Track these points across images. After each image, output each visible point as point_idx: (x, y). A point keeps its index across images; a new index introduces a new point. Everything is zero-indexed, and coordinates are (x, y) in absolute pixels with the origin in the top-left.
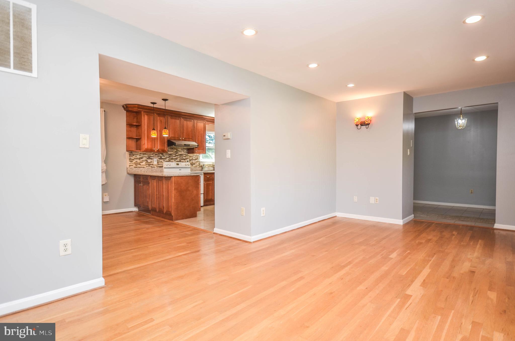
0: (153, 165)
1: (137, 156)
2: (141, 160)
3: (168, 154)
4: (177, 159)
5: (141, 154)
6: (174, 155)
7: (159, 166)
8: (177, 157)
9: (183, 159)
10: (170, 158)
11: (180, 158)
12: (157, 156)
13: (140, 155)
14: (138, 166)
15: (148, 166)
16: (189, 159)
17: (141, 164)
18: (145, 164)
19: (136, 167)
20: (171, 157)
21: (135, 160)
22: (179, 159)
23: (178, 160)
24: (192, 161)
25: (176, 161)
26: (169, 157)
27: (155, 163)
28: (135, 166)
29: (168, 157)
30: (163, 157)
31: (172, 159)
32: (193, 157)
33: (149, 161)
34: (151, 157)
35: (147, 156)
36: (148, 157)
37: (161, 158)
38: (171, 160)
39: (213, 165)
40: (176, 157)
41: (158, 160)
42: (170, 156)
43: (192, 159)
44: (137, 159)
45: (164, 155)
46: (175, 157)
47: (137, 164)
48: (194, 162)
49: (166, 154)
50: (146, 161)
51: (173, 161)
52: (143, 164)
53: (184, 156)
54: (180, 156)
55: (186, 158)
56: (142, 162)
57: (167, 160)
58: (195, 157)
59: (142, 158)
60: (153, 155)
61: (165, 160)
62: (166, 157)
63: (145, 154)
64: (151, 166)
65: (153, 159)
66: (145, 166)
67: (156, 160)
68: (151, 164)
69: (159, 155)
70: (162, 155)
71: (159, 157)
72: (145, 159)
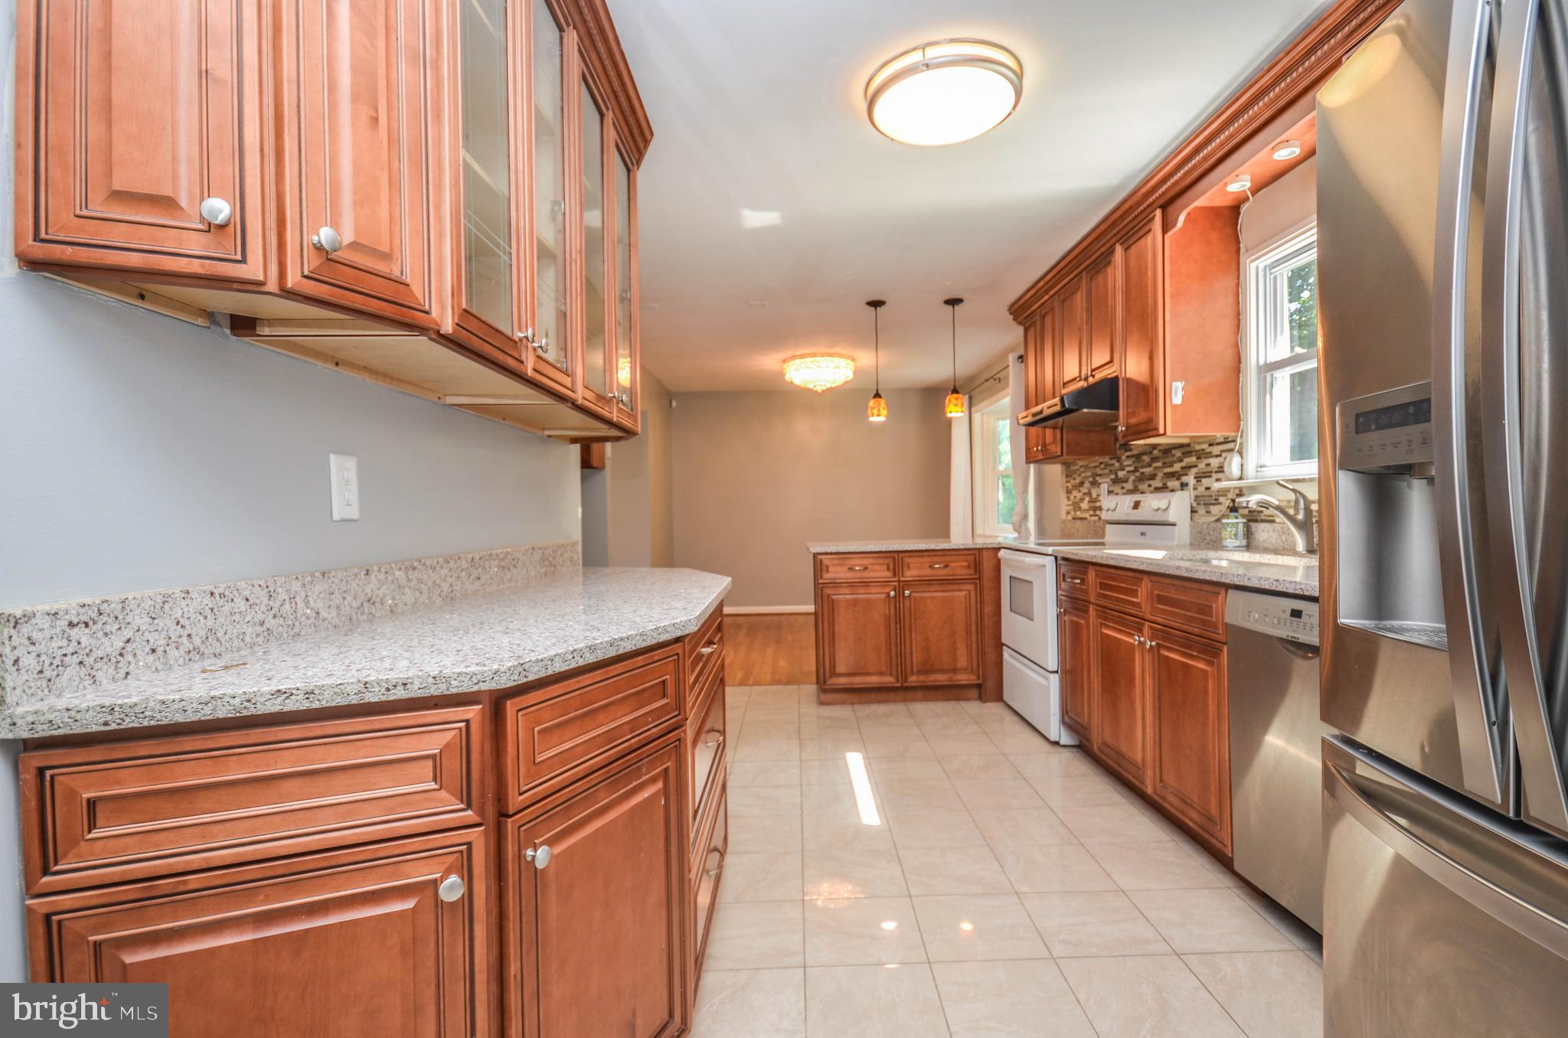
2: (1084, 490)
3: (1133, 456)
4: (1153, 477)
5: (1082, 469)
6: (1146, 459)
8: (1155, 468)
9: (1172, 475)
10: (1137, 474)
11: (1166, 470)
12: (1107, 471)
14: (1077, 513)
15: (1093, 513)
16: (1194, 471)
17: (1083, 506)
18: (1087, 508)
19: (1074, 519)
20: (1141, 470)
21: (1074, 493)
22: (1160, 475)
24: (1206, 482)
25: (1152, 489)
26: (1136, 470)
27: (1103, 501)
28: (1072, 513)
29: (1132, 468)
30: (1121, 474)
31: (1142, 478)
32: (1209, 455)
33: (1094, 493)
34: (1098, 478)
35: (1092, 474)
36: (1091, 479)
37: (1116, 481)
40: (1153, 465)
41: (1111, 489)
42: (1137, 465)
43: (1208, 469)
44: (1076, 487)
45: (1126, 463)
46: (1150, 466)
47: (1076, 506)
48: (1217, 486)
49: (1128, 457)
50: (1089, 494)
51: (1144, 490)
52: (1085, 505)
53: (1178, 458)
54: (1167, 460)
55: (1182, 468)
56: (1082, 500)
57: (1129, 486)
58: (1220, 456)
59: (1082, 484)
60: (1102, 469)
61: (1124, 485)
62: (1127, 472)
63: (1087, 465)
64: (1098, 515)
65: (1101, 484)
66: (1087, 515)
67: (1104, 489)
68: (1097, 507)
69: (1113, 465)
70: (1118, 464)
71: (1112, 474)
72: (1087, 488)
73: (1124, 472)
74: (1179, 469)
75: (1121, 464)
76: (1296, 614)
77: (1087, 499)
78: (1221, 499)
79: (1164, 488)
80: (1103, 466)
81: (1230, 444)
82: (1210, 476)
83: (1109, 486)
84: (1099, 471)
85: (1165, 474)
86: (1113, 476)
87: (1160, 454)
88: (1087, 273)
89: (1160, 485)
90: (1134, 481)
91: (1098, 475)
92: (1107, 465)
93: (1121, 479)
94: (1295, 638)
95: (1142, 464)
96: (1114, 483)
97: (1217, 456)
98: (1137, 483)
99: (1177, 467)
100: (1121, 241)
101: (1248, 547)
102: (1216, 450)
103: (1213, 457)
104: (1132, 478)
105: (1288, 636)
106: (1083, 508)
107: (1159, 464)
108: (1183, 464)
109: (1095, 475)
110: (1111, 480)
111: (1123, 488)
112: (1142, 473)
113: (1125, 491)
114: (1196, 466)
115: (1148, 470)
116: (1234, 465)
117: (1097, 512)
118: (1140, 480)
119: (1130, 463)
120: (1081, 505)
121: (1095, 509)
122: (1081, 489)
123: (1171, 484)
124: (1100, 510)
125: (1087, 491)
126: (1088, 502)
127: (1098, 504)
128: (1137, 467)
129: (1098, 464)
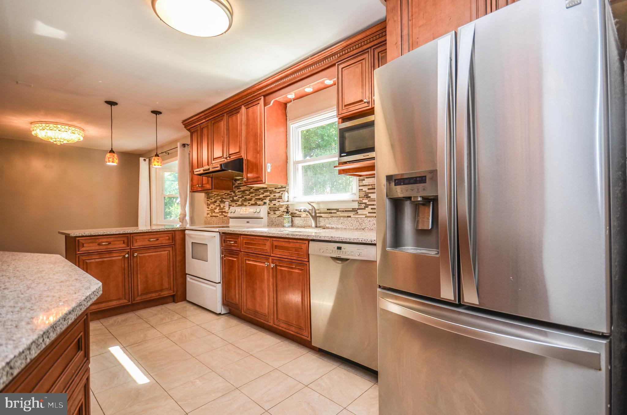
1: (212, 199)
2: (216, 204)
3: (241, 191)
4: (250, 200)
5: (216, 196)
6: (248, 192)
8: (251, 196)
9: (259, 199)
10: (243, 198)
11: (256, 197)
12: (229, 197)
14: (212, 214)
16: (268, 198)
18: (218, 212)
19: (211, 216)
20: (245, 197)
21: (211, 205)
22: (254, 199)
24: (274, 202)
25: (250, 204)
26: (242, 197)
27: (227, 209)
29: (241, 196)
30: (235, 198)
31: (245, 200)
32: (275, 192)
33: (222, 205)
34: (223, 200)
35: (220, 198)
36: (220, 200)
37: (233, 201)
40: (251, 195)
41: (230, 204)
42: (243, 195)
43: (275, 197)
44: (212, 203)
45: (237, 194)
46: (249, 195)
47: (213, 211)
48: (277, 204)
49: (239, 191)
50: (220, 206)
51: (247, 205)
52: (217, 211)
53: (261, 193)
54: (256, 193)
55: (263, 197)
56: (216, 208)
57: (239, 203)
58: (280, 193)
59: (215, 202)
60: (226, 196)
61: (237, 202)
62: (238, 197)
63: (219, 194)
64: (224, 215)
65: (225, 202)
66: (218, 215)
67: (227, 204)
68: (223, 211)
69: (232, 194)
70: (234, 194)
71: (231, 198)
72: (218, 203)
73: (237, 198)
74: (262, 197)
75: (235, 194)
76: (339, 248)
77: (218, 208)
78: (280, 209)
79: (256, 204)
80: (226, 195)
81: (284, 188)
82: (276, 200)
83: (229, 203)
84: (224, 196)
85: (256, 199)
86: (231, 199)
87: (254, 191)
88: (227, 114)
89: (254, 203)
90: (242, 201)
91: (224, 198)
92: (228, 194)
93: (235, 200)
94: (339, 257)
95: (245, 195)
96: (231, 202)
97: (278, 193)
98: (243, 202)
99: (261, 196)
100: (245, 105)
101: (292, 226)
102: (278, 190)
103: (276, 193)
104: (241, 200)
105: (336, 256)
106: (216, 212)
107: (254, 195)
108: (264, 195)
109: (222, 198)
110: (230, 200)
111: (236, 204)
112: (245, 198)
113: (237, 205)
114: (270, 196)
115: (248, 197)
116: (285, 196)
117: (224, 214)
118: (244, 201)
119: (240, 194)
120: (215, 210)
121: (222, 212)
122: (215, 204)
123: (259, 202)
124: (225, 213)
125: (218, 205)
126: (219, 209)
127: (224, 210)
128: (243, 196)
129: (224, 194)
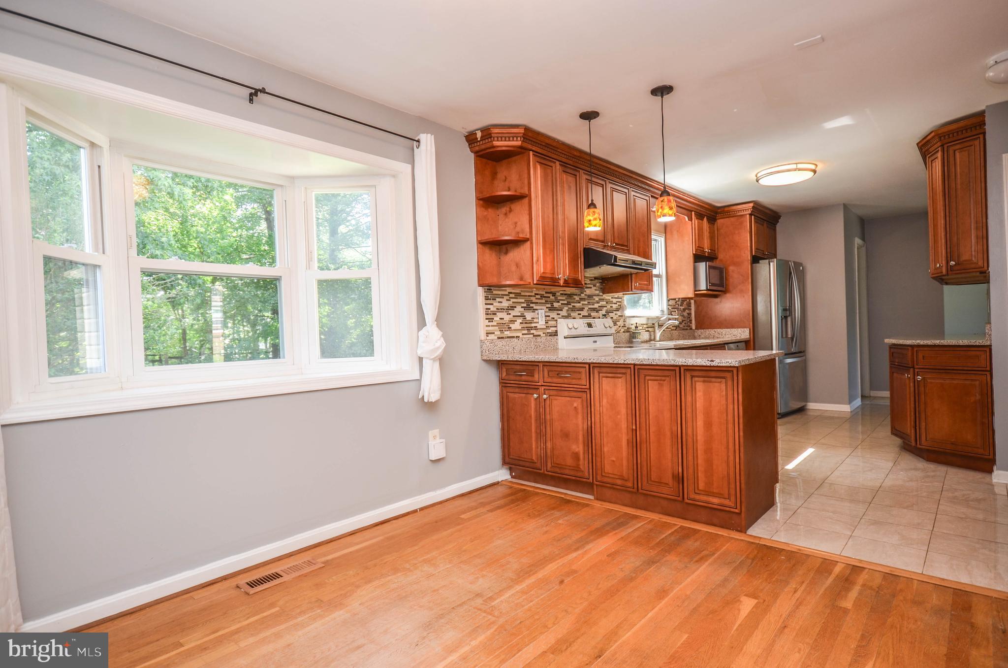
0: (536, 328)
1: (501, 302)
2: (513, 313)
3: (566, 294)
4: (582, 309)
5: (511, 295)
6: (577, 298)
7: (548, 331)
8: (583, 304)
9: (594, 310)
10: (569, 306)
11: (590, 307)
12: (543, 301)
13: (507, 297)
14: (506, 333)
15: (526, 332)
16: (605, 308)
17: (513, 326)
18: (520, 328)
19: (502, 338)
20: (572, 304)
21: (500, 315)
22: (586, 308)
23: (585, 313)
24: (611, 315)
25: (581, 316)
26: (568, 304)
27: (541, 323)
28: (498, 333)
29: (566, 302)
30: (556, 305)
31: (574, 309)
33: (529, 316)
34: (532, 305)
35: (523, 301)
36: (525, 305)
37: (552, 309)
38: (573, 314)
39: (647, 324)
40: (582, 302)
41: (547, 314)
42: (569, 300)
43: (611, 309)
44: (501, 310)
45: (559, 298)
46: (580, 303)
47: (504, 326)
48: (615, 318)
49: (562, 294)
50: (523, 316)
51: (576, 317)
52: (517, 325)
53: (596, 301)
54: (589, 301)
55: (599, 306)
56: (513, 322)
57: (564, 313)
58: (616, 304)
59: (512, 308)
60: (536, 299)
61: (559, 312)
62: (562, 304)
63: (520, 293)
64: (533, 334)
65: (537, 310)
66: (520, 334)
67: (542, 313)
68: (532, 327)
69: (549, 297)
70: (553, 298)
71: (548, 304)
72: (520, 312)
73: (560, 304)
75: (556, 298)
77: (519, 320)
78: (618, 323)
79: (589, 316)
80: (538, 297)
81: (620, 299)
82: (613, 312)
83: (545, 312)
84: (534, 299)
85: (589, 308)
87: (586, 297)
89: (587, 314)
90: (567, 310)
91: (533, 303)
92: (542, 297)
93: (556, 308)
95: (572, 301)
96: (549, 310)
97: (615, 303)
98: (570, 312)
99: (596, 306)
102: (614, 300)
103: (613, 303)
104: (566, 308)
106: (512, 329)
107: (586, 303)
108: (600, 305)
109: (529, 302)
110: (547, 308)
113: (560, 316)
114: (606, 307)
115: (577, 305)
117: (532, 332)
118: (572, 310)
119: (564, 298)
120: (511, 325)
121: (529, 329)
122: (510, 312)
123: (593, 314)
124: (536, 329)
125: (519, 314)
126: (521, 323)
127: (533, 325)
128: (570, 302)
129: (533, 294)
